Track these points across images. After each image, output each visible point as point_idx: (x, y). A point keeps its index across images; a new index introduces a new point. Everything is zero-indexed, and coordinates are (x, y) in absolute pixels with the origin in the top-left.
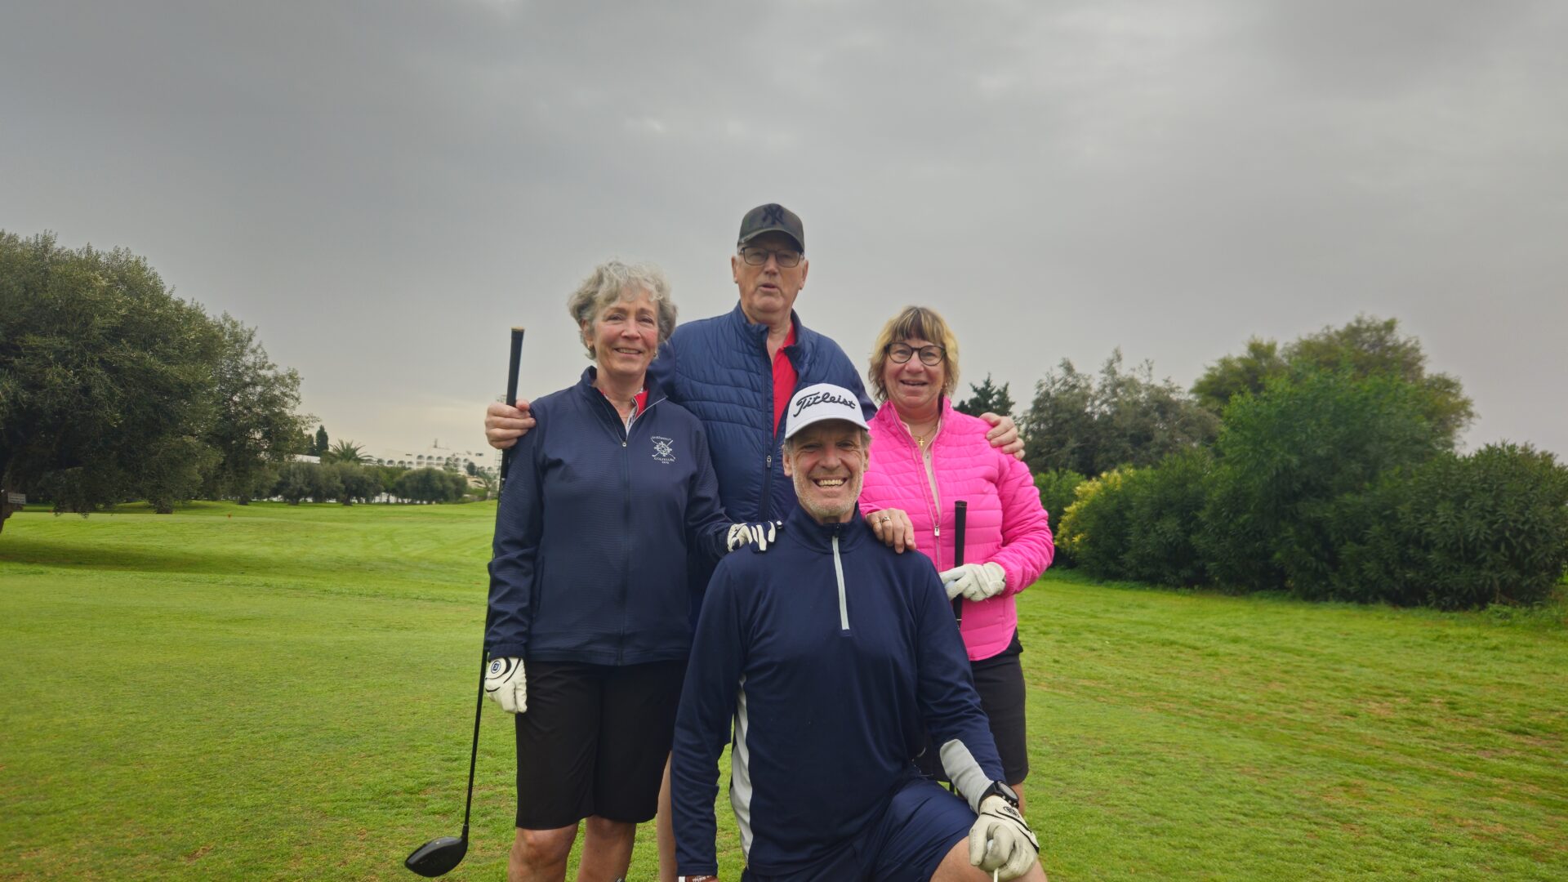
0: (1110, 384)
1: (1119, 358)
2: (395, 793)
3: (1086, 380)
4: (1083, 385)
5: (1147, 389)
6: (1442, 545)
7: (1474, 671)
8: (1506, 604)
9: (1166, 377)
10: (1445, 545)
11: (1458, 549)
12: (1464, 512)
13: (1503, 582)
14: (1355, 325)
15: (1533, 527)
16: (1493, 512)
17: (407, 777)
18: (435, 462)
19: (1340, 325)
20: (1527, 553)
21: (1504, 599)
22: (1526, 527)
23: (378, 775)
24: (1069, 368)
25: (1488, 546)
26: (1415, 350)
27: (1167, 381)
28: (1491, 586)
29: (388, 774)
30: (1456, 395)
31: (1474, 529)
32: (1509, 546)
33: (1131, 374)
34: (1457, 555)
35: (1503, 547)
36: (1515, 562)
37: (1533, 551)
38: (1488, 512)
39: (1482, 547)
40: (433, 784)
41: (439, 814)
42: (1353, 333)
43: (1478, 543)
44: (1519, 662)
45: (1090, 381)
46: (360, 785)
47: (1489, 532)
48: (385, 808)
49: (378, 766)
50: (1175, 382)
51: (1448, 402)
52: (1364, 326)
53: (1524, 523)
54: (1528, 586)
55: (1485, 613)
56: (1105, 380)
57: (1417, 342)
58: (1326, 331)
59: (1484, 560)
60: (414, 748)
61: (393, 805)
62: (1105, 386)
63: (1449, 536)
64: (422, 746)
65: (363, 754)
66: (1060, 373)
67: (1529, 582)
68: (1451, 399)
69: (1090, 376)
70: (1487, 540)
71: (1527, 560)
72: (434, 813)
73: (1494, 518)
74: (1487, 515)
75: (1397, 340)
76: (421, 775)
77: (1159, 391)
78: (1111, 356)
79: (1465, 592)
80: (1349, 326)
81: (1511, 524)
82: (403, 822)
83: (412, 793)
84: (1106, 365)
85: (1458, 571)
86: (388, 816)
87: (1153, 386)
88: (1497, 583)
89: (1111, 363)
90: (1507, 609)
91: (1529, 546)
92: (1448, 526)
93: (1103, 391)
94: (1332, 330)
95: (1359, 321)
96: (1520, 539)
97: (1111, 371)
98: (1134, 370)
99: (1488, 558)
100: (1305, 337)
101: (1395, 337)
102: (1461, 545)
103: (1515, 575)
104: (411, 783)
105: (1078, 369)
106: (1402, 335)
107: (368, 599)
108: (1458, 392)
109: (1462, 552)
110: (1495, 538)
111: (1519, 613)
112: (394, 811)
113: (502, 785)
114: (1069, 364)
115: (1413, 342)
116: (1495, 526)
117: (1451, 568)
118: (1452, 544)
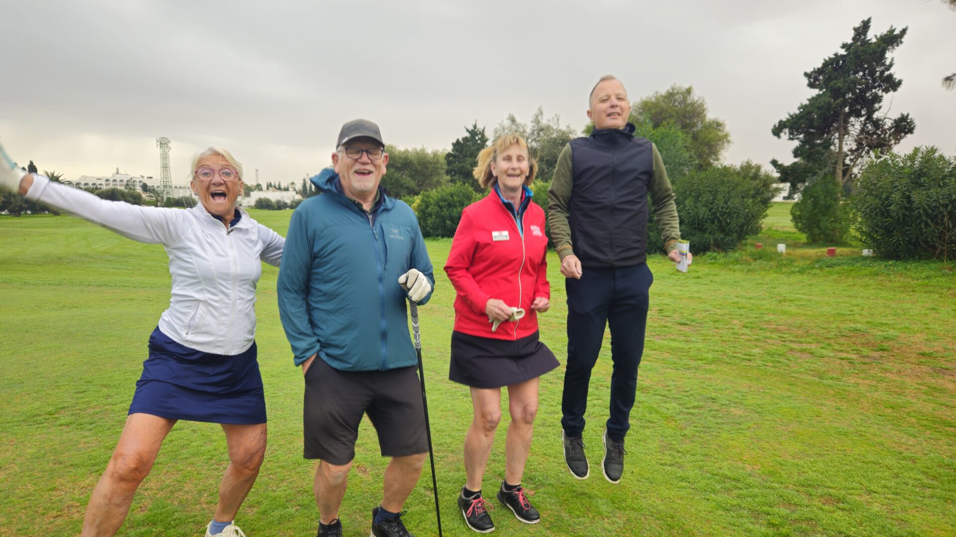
0: (537, 130)
1: (541, 113)
2: (40, 415)
3: (523, 127)
4: (522, 130)
5: (557, 132)
6: (686, 222)
7: (681, 291)
8: (715, 251)
9: (568, 124)
10: (689, 222)
11: (695, 224)
12: (699, 204)
13: (715, 240)
14: (671, 91)
15: (731, 210)
16: (711, 204)
17: (49, 405)
18: (118, 183)
19: (663, 91)
20: (728, 224)
21: (716, 249)
22: (728, 211)
23: (32, 405)
24: (513, 120)
25: (709, 221)
26: (702, 105)
27: (568, 127)
28: (709, 242)
29: (37, 404)
30: (722, 131)
31: (702, 212)
32: (720, 221)
33: (548, 123)
34: (694, 227)
35: (716, 222)
36: (722, 229)
37: (730, 223)
38: (710, 203)
39: (706, 222)
40: (65, 408)
41: (64, 425)
42: (670, 95)
43: (704, 220)
44: (706, 284)
45: (525, 128)
46: (18, 412)
47: (709, 214)
48: (31, 425)
49: (33, 399)
50: (573, 127)
51: (717, 135)
52: (676, 92)
53: (727, 208)
54: (728, 241)
55: (704, 257)
56: (534, 127)
57: (703, 101)
58: (656, 95)
59: (707, 229)
60: (58, 387)
61: (36, 422)
62: (534, 131)
63: (691, 217)
64: (63, 385)
65: (24, 394)
66: (507, 123)
67: (727, 239)
68: (720, 133)
69: (525, 125)
70: (708, 218)
71: (728, 228)
72: (61, 425)
73: (712, 206)
74: (709, 205)
75: (693, 100)
76: (58, 404)
77: (563, 133)
78: (536, 112)
79: (697, 246)
80: (668, 91)
81: (720, 209)
82: (40, 432)
83: (50, 415)
84: (534, 118)
85: (694, 235)
86: (31, 430)
87: (560, 130)
88: (712, 241)
89: (537, 117)
90: (715, 254)
91: (728, 221)
92: (690, 211)
93: (533, 134)
94: (659, 94)
95: (673, 89)
96: (725, 217)
97: (537, 121)
98: (549, 121)
99: (709, 228)
100: (644, 98)
101: (691, 98)
102: (696, 221)
103: (722, 236)
104: (51, 409)
105: (518, 120)
106: (695, 96)
107: (55, 287)
108: (723, 129)
109: (696, 225)
110: (713, 217)
111: (720, 256)
112: (36, 426)
113: (108, 405)
114: (513, 117)
115: (701, 101)
116: (713, 211)
117: (691, 234)
118: (692, 221)
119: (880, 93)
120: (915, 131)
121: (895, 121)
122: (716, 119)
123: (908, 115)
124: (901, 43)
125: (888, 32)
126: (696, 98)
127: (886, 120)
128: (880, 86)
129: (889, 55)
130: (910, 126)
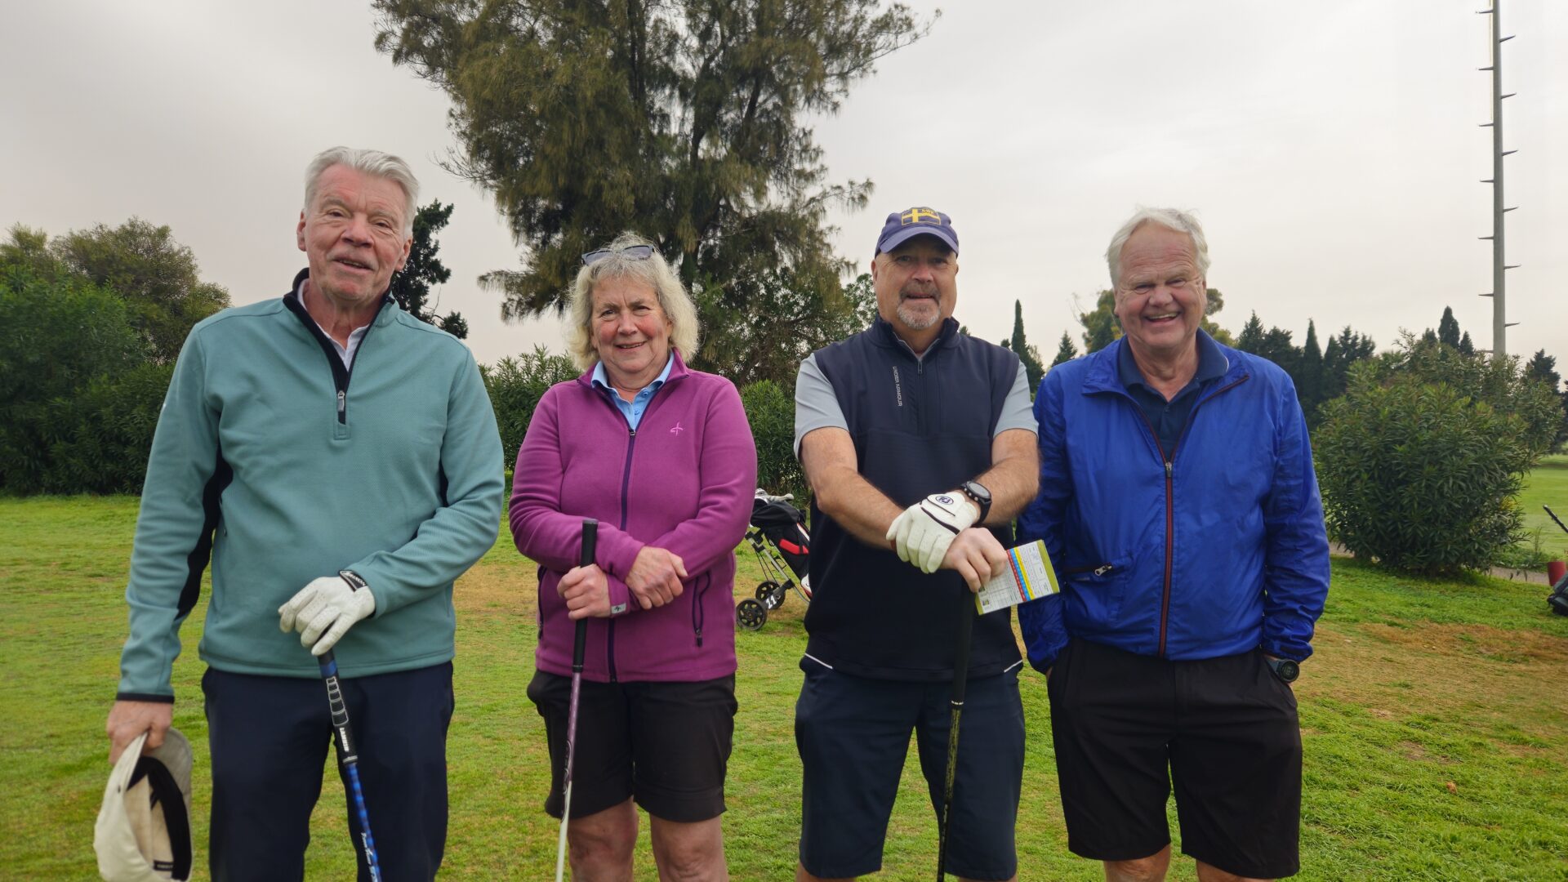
119: (425, 282)
120: (468, 335)
121: (445, 320)
122: (215, 285)
123: (459, 314)
124: (447, 223)
125: (432, 206)
126: (176, 248)
127: (435, 318)
128: (425, 273)
129: (433, 236)
130: (462, 328)
